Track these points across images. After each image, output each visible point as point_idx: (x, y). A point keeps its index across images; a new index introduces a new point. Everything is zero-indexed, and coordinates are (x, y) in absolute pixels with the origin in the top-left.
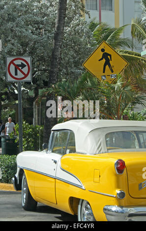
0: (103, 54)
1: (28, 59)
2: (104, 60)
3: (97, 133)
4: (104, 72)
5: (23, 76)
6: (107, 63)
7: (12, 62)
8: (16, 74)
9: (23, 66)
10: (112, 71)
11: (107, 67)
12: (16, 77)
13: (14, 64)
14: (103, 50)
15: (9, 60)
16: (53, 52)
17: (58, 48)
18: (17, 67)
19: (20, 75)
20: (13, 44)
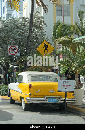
0: (45, 45)
1: (17, 47)
2: (45, 48)
3: (29, 76)
4: (45, 52)
5: (15, 53)
6: (46, 49)
7: (10, 48)
8: (12, 53)
9: (15, 49)
10: (48, 52)
11: (46, 50)
12: (12, 54)
13: (11, 49)
14: (44, 44)
15: (9, 47)
16: (27, 43)
17: (29, 42)
18: (12, 50)
19: (14, 53)
20: (11, 41)
